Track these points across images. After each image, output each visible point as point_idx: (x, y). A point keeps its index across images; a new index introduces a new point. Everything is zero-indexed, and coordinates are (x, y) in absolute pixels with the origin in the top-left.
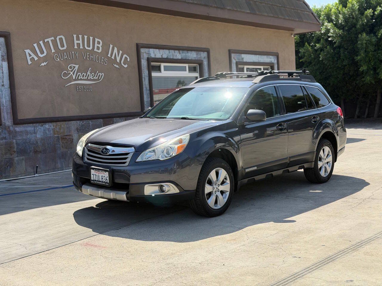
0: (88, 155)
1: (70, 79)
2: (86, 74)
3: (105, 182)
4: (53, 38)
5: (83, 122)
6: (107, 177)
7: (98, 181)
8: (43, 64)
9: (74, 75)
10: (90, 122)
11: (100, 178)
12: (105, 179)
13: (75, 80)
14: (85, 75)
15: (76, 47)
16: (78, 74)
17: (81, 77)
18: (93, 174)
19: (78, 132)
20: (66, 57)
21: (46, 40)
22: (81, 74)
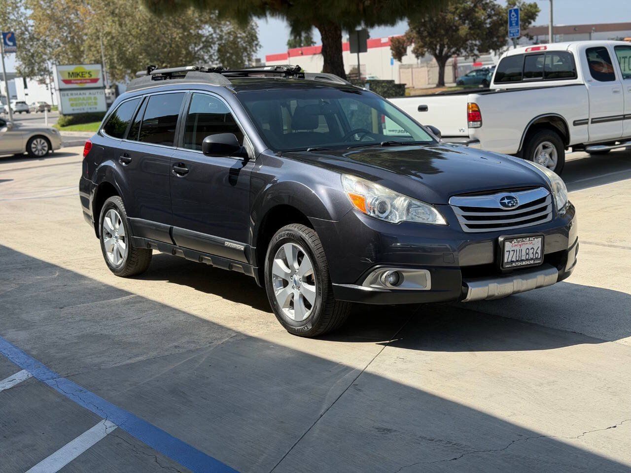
0: (468, 218)
3: (532, 259)
6: (539, 247)
7: (517, 261)
11: (524, 253)
12: (533, 253)
18: (507, 251)
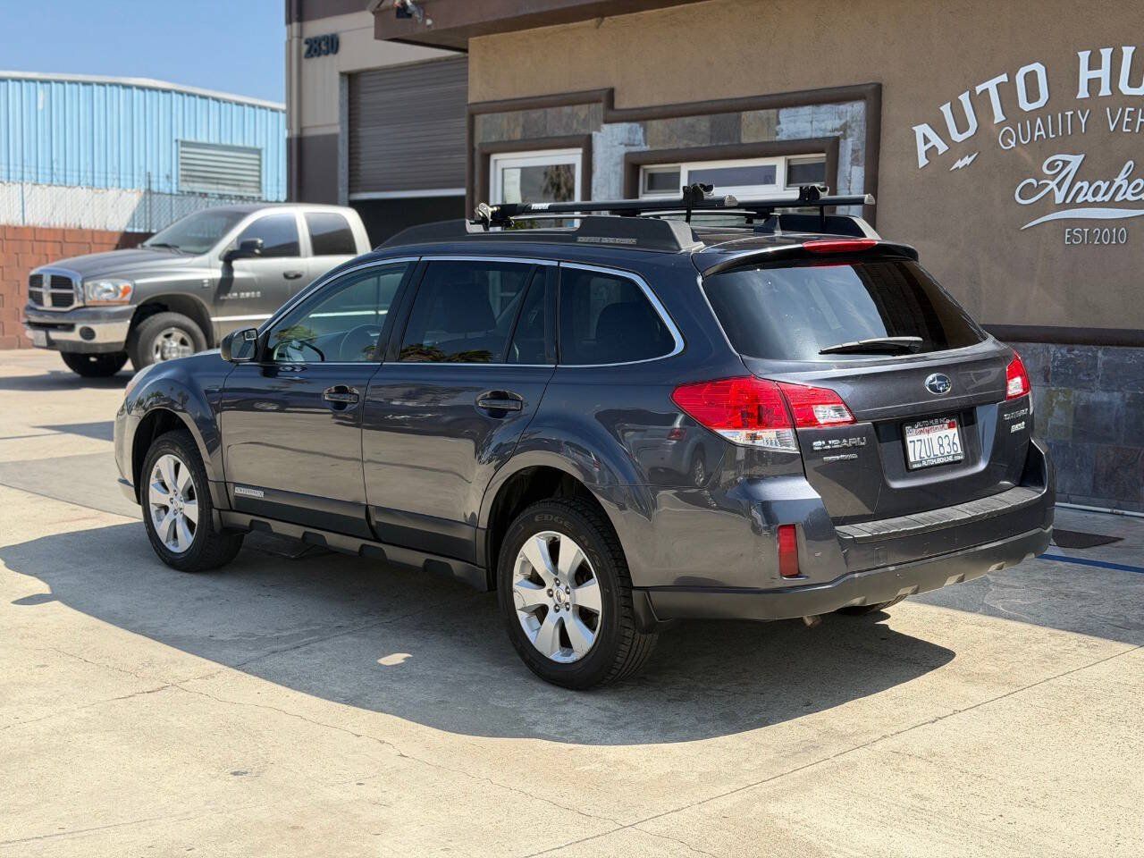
1: (1047, 204)
2: (1108, 183)
4: (1004, 78)
5: (1069, 351)
8: (960, 164)
9: (1059, 189)
10: (1100, 354)
13: (1064, 206)
14: (1104, 186)
15: (1083, 93)
16: (1078, 185)
17: (1086, 195)
19: (1047, 380)
20: (1043, 132)
21: (979, 89)
22: (1090, 186)
